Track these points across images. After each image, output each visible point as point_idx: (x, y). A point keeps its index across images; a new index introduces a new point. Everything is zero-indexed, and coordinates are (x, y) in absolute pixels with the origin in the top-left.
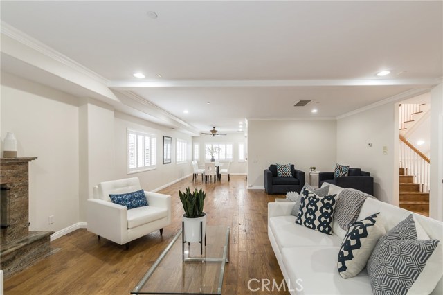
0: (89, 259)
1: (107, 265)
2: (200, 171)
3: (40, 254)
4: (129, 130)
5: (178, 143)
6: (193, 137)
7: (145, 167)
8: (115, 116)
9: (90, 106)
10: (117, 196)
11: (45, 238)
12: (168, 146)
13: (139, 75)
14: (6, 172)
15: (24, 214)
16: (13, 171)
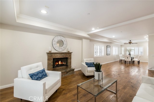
0: (80, 77)
1: (82, 79)
2: (123, 59)
3: (72, 73)
4: (94, 45)
5: (113, 48)
6: (121, 45)
7: (99, 56)
8: (90, 41)
9: (83, 40)
10: (87, 63)
11: (73, 70)
12: (109, 49)
13: (93, 29)
14: (68, 55)
15: (71, 64)
16: (69, 55)
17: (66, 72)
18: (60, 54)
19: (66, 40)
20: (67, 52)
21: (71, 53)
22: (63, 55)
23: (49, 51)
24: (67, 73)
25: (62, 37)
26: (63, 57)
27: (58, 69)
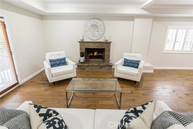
3: (109, 69)
9: (136, 19)
14: (105, 45)
15: (109, 58)
16: (107, 45)
17: (99, 66)
18: (94, 44)
19: (103, 23)
20: (105, 41)
21: (110, 43)
22: (97, 44)
23: (81, 40)
24: (101, 68)
25: (97, 21)
26: (97, 48)
27: (93, 61)
